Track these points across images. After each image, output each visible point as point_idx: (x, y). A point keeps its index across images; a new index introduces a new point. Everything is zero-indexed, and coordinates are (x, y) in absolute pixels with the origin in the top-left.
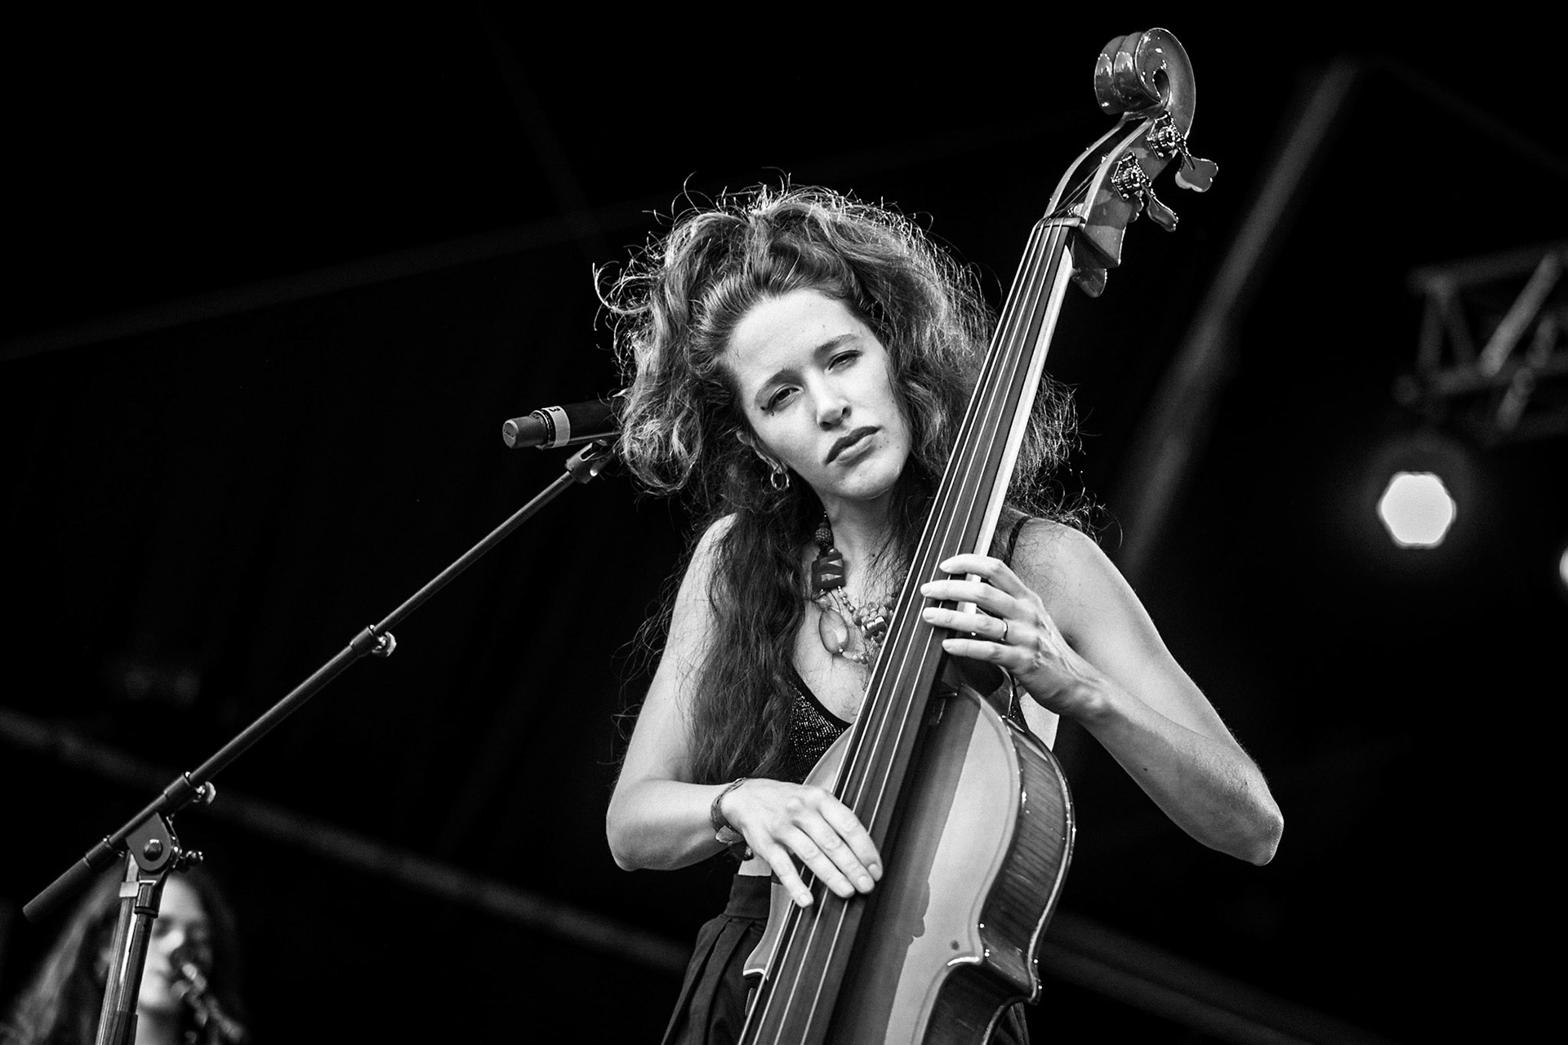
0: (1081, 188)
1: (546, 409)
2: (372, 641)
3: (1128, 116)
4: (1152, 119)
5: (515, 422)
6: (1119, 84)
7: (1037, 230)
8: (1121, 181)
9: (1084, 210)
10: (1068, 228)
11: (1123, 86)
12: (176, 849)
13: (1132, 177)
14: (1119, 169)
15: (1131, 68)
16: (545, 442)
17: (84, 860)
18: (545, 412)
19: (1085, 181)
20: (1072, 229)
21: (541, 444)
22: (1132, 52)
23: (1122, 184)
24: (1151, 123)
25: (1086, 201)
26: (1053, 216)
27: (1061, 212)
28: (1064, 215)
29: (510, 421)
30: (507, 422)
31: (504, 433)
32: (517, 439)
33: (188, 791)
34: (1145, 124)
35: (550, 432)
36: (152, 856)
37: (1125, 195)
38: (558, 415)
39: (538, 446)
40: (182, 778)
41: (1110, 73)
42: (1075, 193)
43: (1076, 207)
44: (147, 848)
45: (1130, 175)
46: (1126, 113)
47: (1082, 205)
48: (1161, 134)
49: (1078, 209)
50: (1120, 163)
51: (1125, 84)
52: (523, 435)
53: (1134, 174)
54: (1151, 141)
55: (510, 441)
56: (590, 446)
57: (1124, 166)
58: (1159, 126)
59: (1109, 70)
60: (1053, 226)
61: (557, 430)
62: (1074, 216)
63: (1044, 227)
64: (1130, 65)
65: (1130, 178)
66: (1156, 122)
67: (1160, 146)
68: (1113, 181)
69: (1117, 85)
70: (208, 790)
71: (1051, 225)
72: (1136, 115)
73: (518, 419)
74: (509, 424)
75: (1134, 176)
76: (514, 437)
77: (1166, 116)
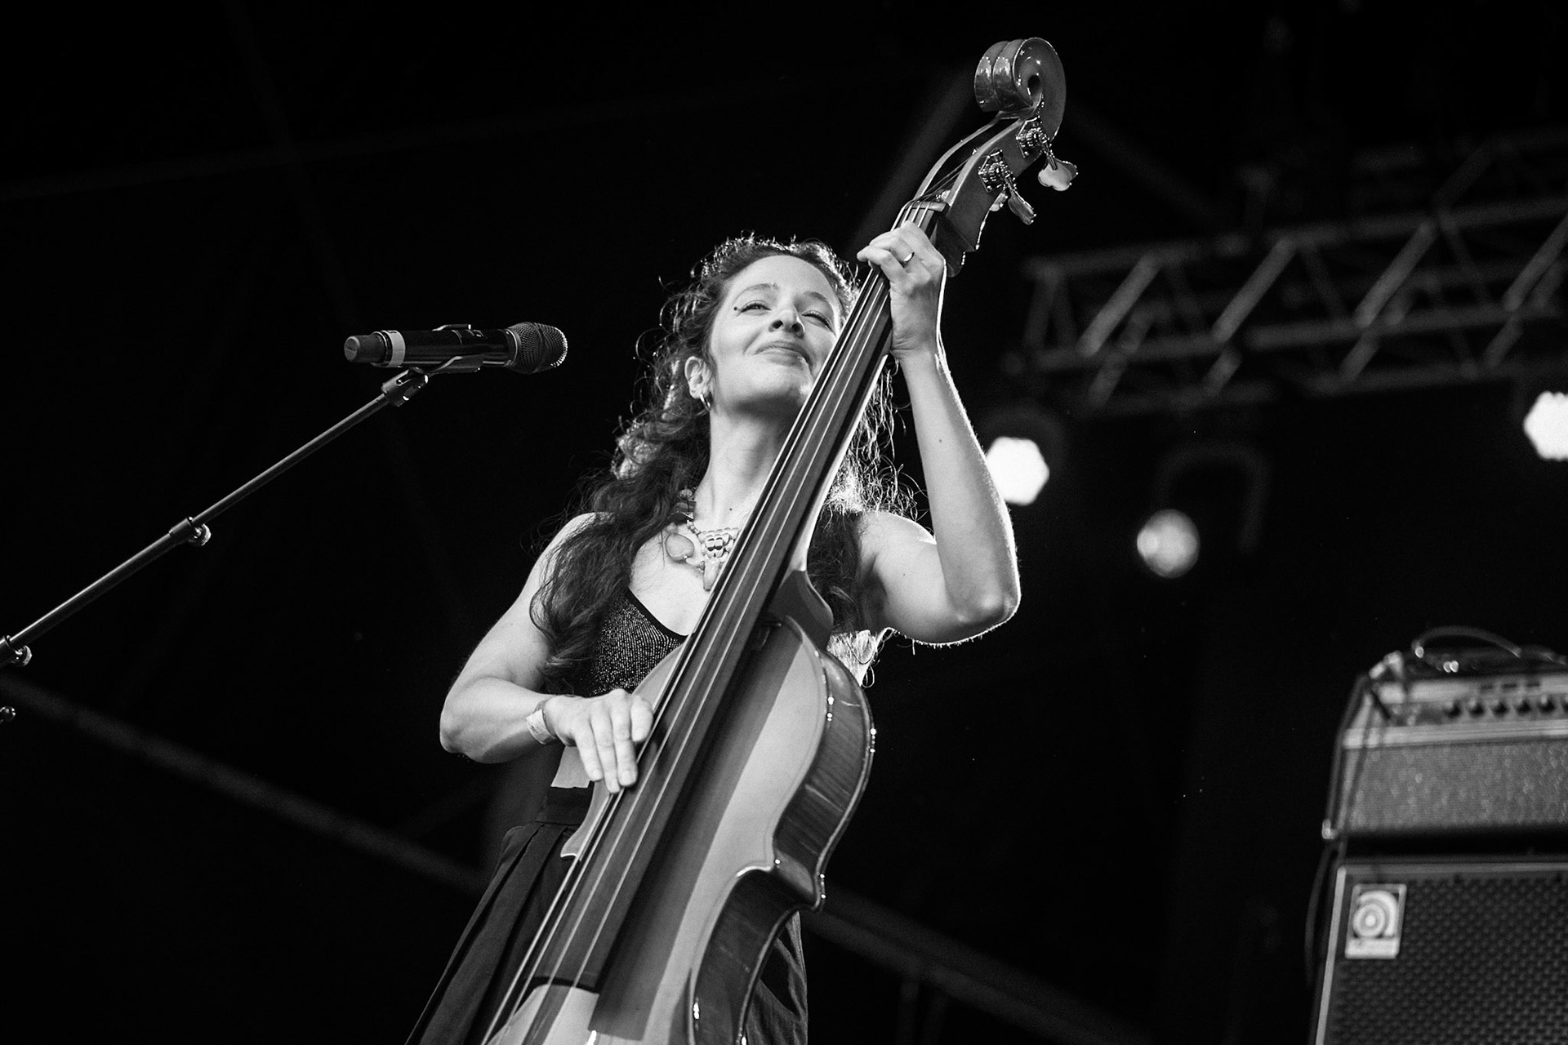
0: (951, 176)
1: (387, 332)
3: (1002, 115)
4: (1023, 120)
5: (358, 338)
6: (996, 85)
7: (905, 210)
8: (987, 174)
9: (949, 197)
10: (933, 212)
11: (999, 87)
13: (997, 171)
14: (987, 163)
15: (1010, 73)
16: (381, 361)
18: (384, 334)
19: (956, 170)
20: (936, 212)
21: (378, 362)
22: (1011, 57)
23: (988, 176)
24: (1021, 124)
25: (953, 189)
26: (921, 199)
27: (930, 197)
28: (932, 200)
29: (353, 338)
30: (351, 338)
31: (346, 349)
32: (358, 353)
34: (1017, 124)
35: (387, 350)
37: (989, 187)
38: (396, 338)
39: (374, 364)
41: (989, 75)
42: (944, 180)
43: (944, 193)
45: (996, 169)
46: (1001, 112)
47: (948, 192)
48: (1030, 134)
49: (945, 195)
50: (988, 157)
51: (1001, 85)
52: (362, 352)
54: (1020, 140)
55: (351, 354)
57: (991, 161)
58: (1028, 127)
59: (988, 72)
60: (920, 208)
61: (394, 348)
62: (941, 201)
63: (912, 209)
64: (1007, 70)
65: (995, 172)
66: (1026, 123)
67: (1027, 145)
68: (980, 174)
69: (994, 85)
71: (919, 207)
72: (1009, 115)
73: (360, 336)
74: (352, 340)
75: (1000, 170)
76: (355, 352)
77: (1036, 119)
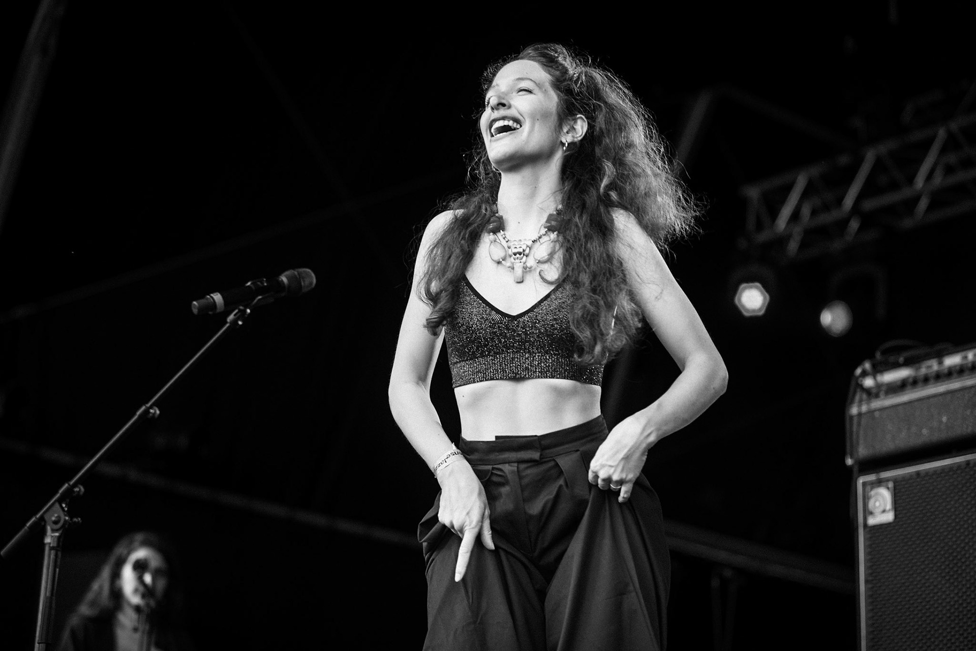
1: (212, 295)
2: (147, 412)
5: (197, 302)
12: (67, 518)
16: (212, 310)
17: (26, 528)
18: (212, 297)
21: (210, 312)
31: (192, 308)
33: (70, 490)
35: (214, 304)
36: (56, 523)
38: (217, 297)
39: (208, 313)
40: (66, 485)
44: (53, 519)
52: (200, 309)
55: (195, 311)
56: (236, 311)
61: (217, 304)
70: (80, 490)
73: (199, 301)
74: (194, 304)
76: (197, 310)
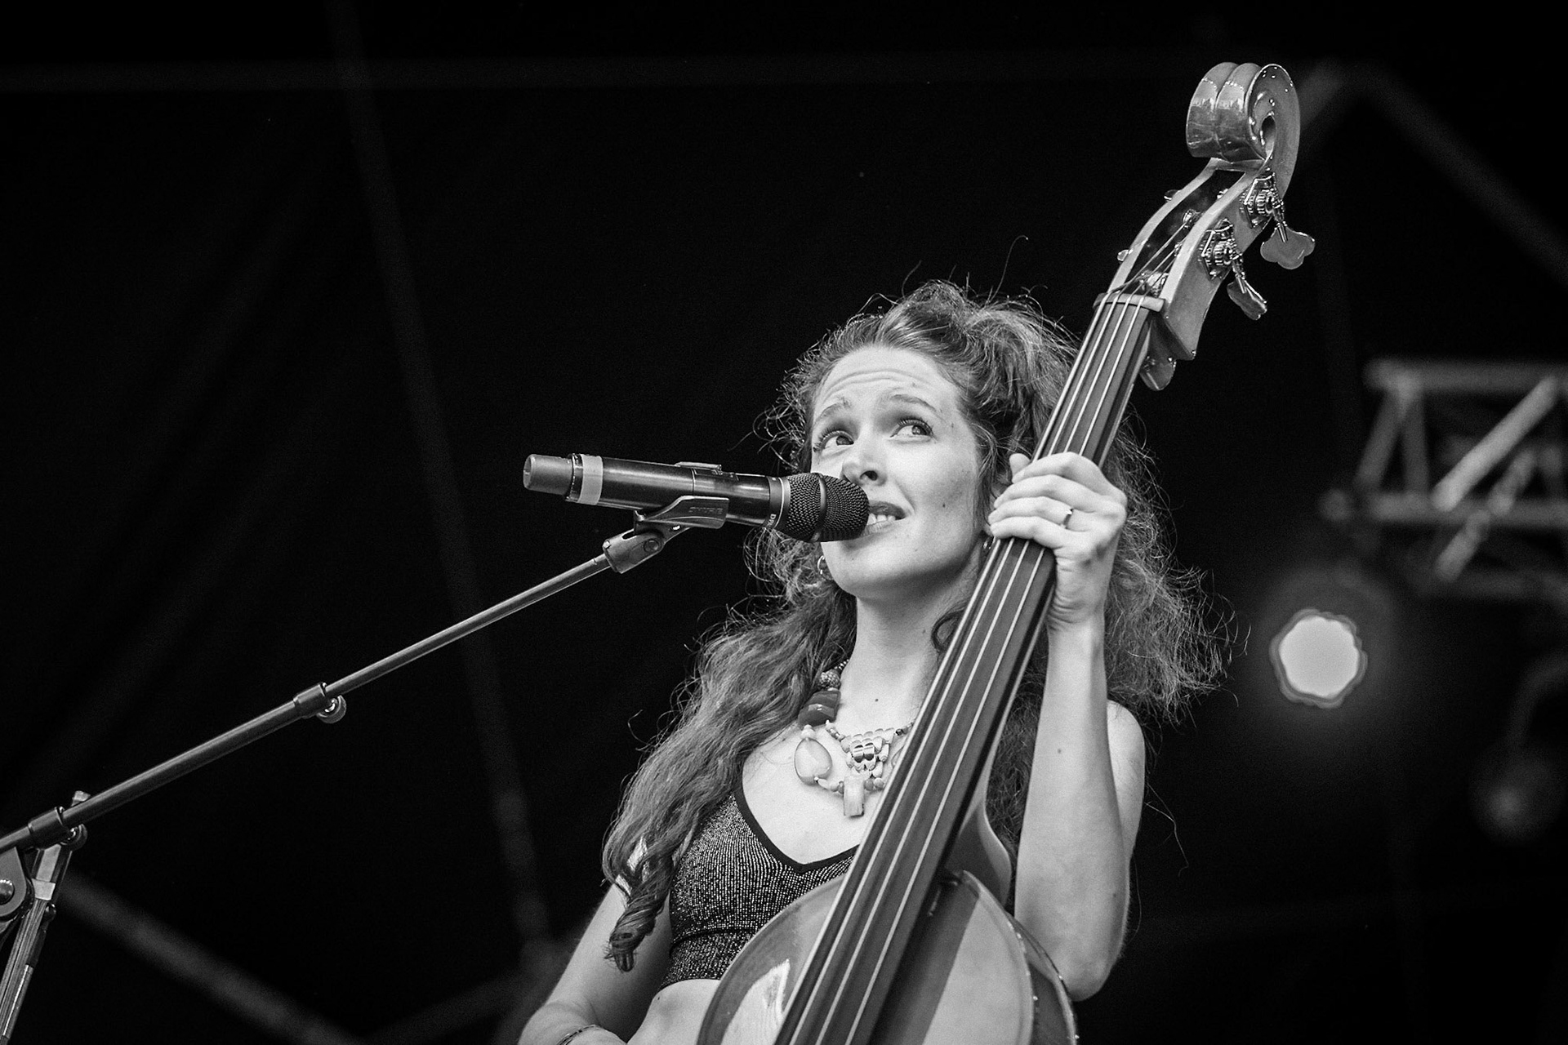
3: (1218, 165)
6: (1221, 126)
8: (1212, 255)
10: (1147, 313)
11: (1226, 129)
13: (1225, 252)
14: (1212, 240)
15: (1241, 107)
20: (1152, 315)
21: (562, 496)
22: (1243, 86)
23: (1213, 259)
25: (1171, 271)
28: (1136, 290)
29: (535, 460)
33: (59, 829)
37: (1211, 272)
40: (54, 813)
41: (1212, 107)
45: (1223, 250)
48: (1261, 197)
50: (1214, 232)
51: (1228, 125)
53: (1228, 249)
54: (1248, 205)
57: (1218, 239)
58: (1259, 188)
59: (1212, 101)
60: (1119, 303)
64: (1240, 102)
65: (1221, 252)
67: (1256, 212)
68: (1203, 255)
69: (1219, 126)
71: (1117, 301)
72: (1234, 166)
74: (533, 462)
75: (1228, 252)
76: (534, 480)
77: (1270, 177)
